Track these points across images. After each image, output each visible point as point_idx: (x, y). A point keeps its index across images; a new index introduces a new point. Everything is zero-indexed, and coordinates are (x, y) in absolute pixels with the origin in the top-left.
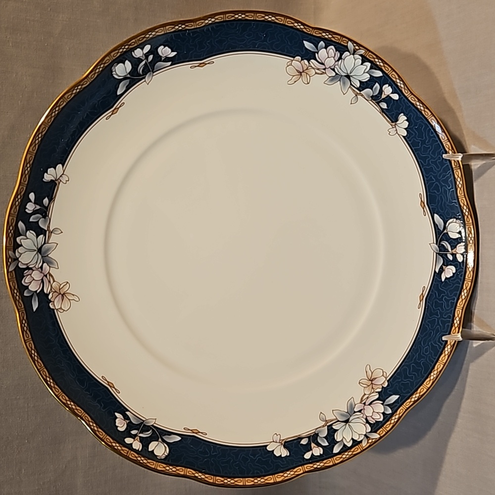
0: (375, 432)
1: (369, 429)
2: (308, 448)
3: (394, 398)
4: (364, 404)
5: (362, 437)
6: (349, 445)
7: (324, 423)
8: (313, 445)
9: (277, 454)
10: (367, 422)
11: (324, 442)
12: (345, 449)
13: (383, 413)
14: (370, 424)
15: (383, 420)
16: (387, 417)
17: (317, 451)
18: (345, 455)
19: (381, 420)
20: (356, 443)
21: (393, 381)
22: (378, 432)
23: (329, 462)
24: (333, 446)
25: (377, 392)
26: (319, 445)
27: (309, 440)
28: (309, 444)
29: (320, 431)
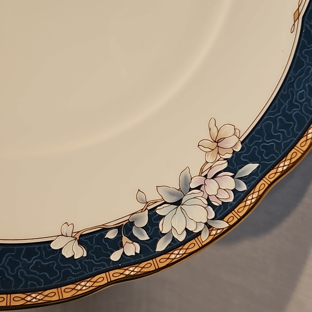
0: (222, 219)
1: (212, 214)
2: (117, 244)
3: (251, 167)
4: (206, 176)
5: (201, 227)
6: (181, 238)
7: (142, 206)
8: (125, 239)
9: (67, 254)
10: (210, 203)
11: (142, 234)
12: (175, 245)
13: (234, 191)
14: (214, 207)
15: (234, 200)
16: (240, 197)
17: (132, 249)
18: (175, 255)
19: (231, 200)
20: (191, 236)
21: (250, 142)
22: (226, 219)
23: (148, 266)
24: (157, 241)
25: (225, 159)
26: (134, 239)
27: (119, 233)
28: (118, 239)
29: (136, 219)
